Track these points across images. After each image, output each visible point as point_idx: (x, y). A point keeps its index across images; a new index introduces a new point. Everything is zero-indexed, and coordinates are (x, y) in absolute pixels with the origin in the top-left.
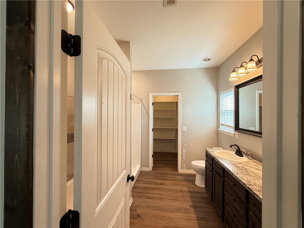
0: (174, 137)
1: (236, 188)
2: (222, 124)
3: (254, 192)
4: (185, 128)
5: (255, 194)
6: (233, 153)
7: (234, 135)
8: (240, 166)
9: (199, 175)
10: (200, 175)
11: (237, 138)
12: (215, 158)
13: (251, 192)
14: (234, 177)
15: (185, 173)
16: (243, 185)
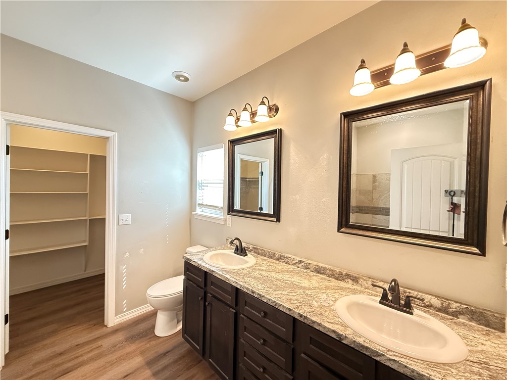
0: (85, 241)
1: (268, 320)
2: (199, 204)
3: (311, 320)
4: (127, 218)
5: (314, 322)
6: (231, 252)
7: (225, 221)
8: (256, 274)
9: (163, 312)
10: (166, 313)
11: (230, 226)
12: (213, 271)
13: (306, 321)
14: (265, 301)
15: (125, 320)
16: (288, 312)
